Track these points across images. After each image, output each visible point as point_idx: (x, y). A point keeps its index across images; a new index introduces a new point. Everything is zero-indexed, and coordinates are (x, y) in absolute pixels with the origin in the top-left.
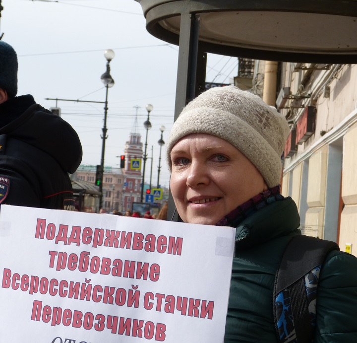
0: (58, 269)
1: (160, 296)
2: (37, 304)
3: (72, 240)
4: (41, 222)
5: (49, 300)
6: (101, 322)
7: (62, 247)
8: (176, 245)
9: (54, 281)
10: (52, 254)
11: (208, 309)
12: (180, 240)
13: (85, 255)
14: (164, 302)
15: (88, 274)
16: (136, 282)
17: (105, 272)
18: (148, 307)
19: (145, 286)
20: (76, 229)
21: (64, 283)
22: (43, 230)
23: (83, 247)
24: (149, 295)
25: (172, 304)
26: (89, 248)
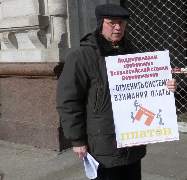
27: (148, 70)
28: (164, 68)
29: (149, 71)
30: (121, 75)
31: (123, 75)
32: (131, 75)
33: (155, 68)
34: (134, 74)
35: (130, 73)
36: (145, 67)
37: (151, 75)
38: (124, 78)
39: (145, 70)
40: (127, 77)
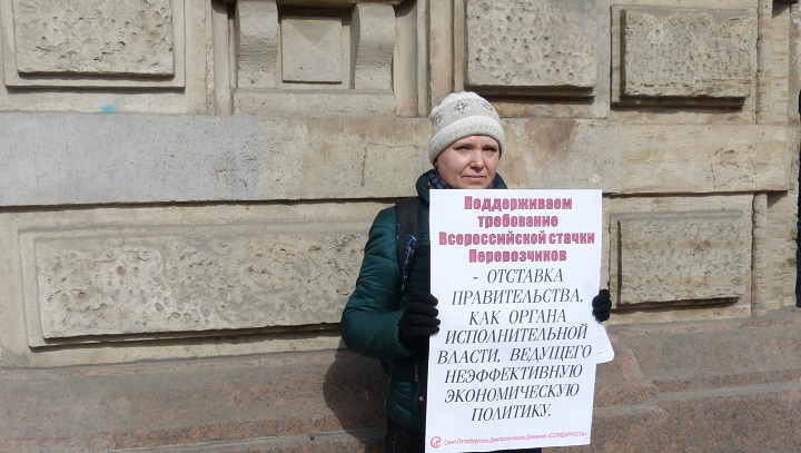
0: (487, 227)
1: (560, 235)
2: (473, 252)
3: (494, 208)
4: (468, 199)
5: (480, 248)
6: (524, 256)
7: (487, 213)
8: (568, 204)
9: (485, 235)
10: (481, 218)
11: (591, 238)
12: (570, 201)
13: (506, 216)
14: (563, 238)
15: (510, 228)
16: (542, 228)
17: (522, 225)
18: (552, 242)
19: (548, 230)
20: (497, 201)
21: (493, 235)
22: (469, 203)
23: (504, 212)
24: (552, 235)
25: (568, 239)
26: (508, 211)
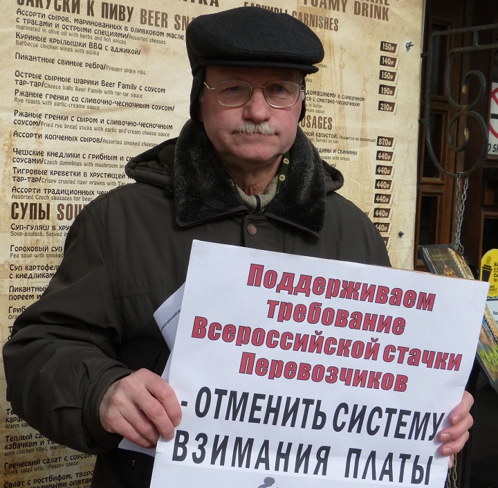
27: (372, 352)
28: (443, 361)
29: (375, 359)
30: (238, 344)
31: (249, 348)
32: (287, 356)
33: (407, 349)
34: (299, 357)
35: (285, 347)
36: (364, 336)
37: (376, 380)
38: (247, 365)
39: (358, 350)
40: (263, 362)
